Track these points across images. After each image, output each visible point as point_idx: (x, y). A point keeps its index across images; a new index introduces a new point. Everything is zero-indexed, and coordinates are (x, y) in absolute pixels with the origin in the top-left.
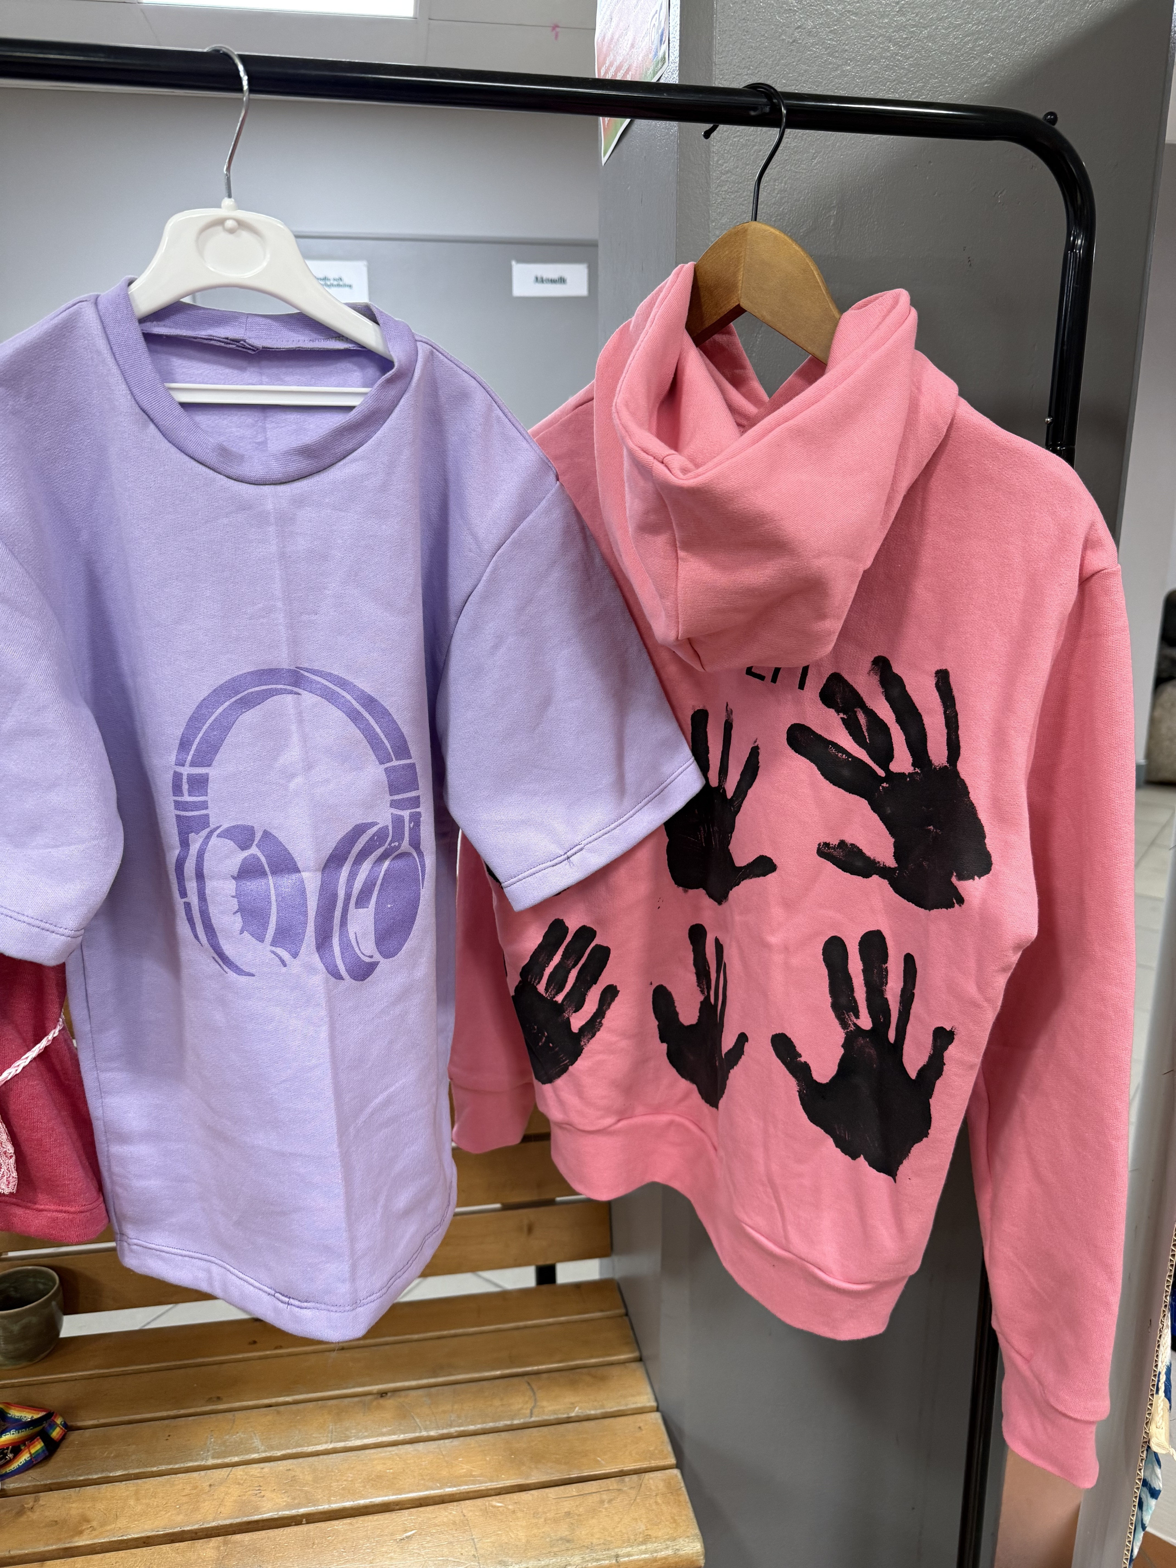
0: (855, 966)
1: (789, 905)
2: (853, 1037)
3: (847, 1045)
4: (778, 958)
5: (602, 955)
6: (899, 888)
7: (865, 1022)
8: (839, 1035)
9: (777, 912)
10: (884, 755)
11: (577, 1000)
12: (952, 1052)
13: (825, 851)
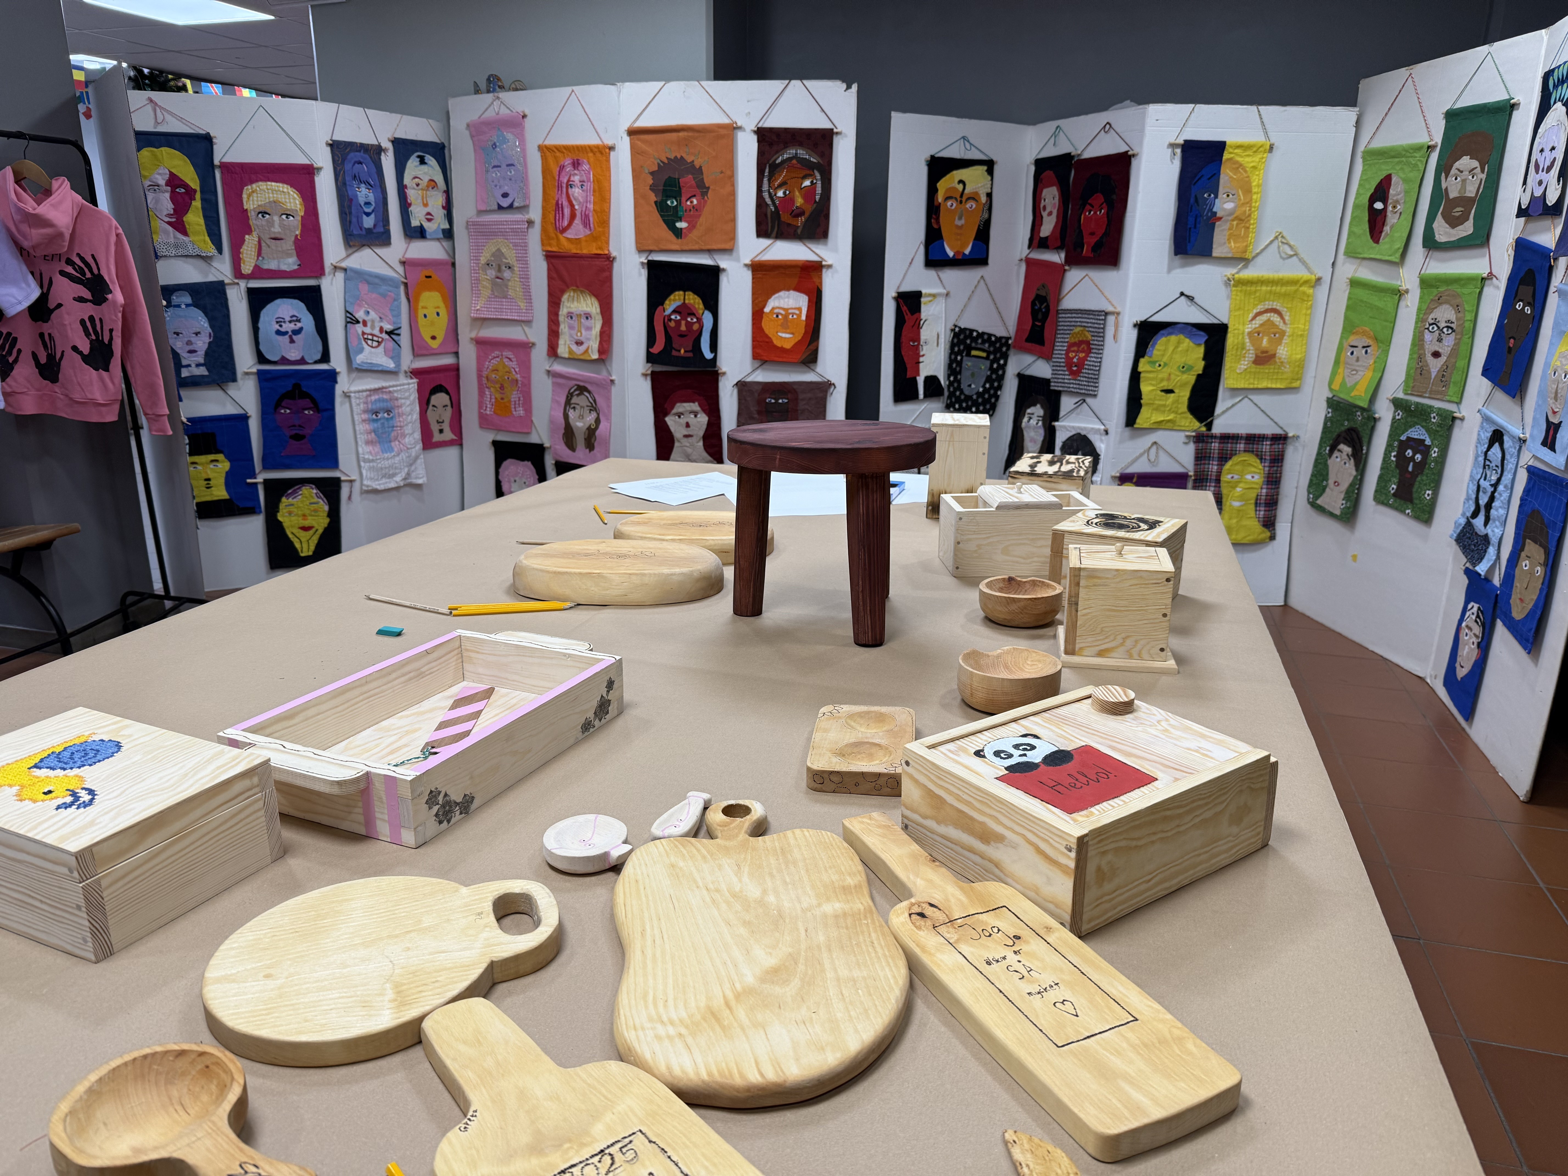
0: (88, 324)
1: (68, 314)
2: (92, 342)
3: (91, 343)
4: (68, 327)
5: (15, 340)
6: (94, 304)
7: (94, 337)
8: (88, 342)
9: (66, 316)
10: (84, 274)
11: (10, 353)
12: (114, 333)
13: (74, 299)
